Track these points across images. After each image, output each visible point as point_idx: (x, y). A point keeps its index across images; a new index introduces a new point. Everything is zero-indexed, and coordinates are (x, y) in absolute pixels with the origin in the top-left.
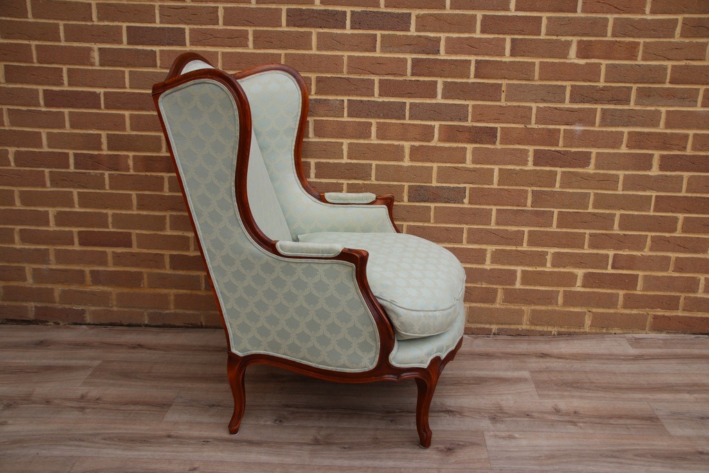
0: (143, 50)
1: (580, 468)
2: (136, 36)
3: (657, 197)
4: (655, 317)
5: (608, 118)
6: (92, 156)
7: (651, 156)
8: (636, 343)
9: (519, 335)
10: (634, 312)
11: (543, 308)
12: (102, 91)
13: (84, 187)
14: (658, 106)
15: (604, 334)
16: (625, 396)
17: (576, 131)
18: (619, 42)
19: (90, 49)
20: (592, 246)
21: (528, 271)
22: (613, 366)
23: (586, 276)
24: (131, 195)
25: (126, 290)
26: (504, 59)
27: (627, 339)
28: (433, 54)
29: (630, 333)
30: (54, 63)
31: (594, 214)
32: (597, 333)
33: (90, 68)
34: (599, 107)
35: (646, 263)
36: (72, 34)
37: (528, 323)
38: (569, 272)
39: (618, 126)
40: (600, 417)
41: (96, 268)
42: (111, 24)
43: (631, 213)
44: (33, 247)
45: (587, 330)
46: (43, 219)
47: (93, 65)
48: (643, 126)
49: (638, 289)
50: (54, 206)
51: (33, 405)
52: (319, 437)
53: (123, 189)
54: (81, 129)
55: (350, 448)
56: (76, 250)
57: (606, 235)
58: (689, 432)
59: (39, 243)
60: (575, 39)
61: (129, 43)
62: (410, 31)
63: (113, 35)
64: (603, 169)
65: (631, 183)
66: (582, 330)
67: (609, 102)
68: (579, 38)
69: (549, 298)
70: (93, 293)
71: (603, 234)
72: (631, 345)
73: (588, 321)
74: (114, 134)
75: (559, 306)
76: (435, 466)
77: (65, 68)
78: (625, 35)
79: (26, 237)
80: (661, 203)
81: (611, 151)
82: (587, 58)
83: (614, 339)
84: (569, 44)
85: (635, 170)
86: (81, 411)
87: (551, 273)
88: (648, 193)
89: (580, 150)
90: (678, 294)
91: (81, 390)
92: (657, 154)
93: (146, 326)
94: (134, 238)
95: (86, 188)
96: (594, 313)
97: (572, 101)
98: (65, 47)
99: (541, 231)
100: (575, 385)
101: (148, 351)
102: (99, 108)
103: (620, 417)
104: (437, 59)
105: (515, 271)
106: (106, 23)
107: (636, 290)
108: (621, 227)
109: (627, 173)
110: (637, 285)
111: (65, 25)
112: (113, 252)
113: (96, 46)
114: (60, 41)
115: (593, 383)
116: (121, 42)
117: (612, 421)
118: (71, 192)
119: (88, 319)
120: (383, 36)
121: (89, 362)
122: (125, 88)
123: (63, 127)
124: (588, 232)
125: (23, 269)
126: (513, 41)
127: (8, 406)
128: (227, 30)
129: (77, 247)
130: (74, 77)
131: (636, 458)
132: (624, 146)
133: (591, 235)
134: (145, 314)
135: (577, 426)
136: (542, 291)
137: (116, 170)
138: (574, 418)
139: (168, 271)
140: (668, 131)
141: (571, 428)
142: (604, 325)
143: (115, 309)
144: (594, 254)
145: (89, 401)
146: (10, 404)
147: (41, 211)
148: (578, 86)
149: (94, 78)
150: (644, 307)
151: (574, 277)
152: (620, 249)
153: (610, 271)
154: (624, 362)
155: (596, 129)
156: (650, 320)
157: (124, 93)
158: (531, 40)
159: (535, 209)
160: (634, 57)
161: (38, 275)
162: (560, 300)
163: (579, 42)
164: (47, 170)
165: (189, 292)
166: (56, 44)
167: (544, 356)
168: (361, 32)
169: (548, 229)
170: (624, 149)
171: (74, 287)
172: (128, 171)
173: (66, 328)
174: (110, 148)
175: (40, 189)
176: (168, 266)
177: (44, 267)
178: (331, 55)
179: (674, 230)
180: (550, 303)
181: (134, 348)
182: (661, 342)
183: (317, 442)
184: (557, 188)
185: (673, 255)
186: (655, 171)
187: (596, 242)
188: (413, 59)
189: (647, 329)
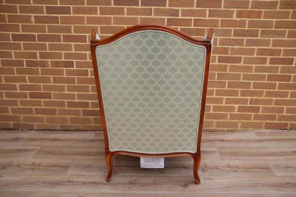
0: (53, 16)
1: (240, 192)
2: (50, 10)
3: (268, 75)
4: (266, 123)
5: (249, 43)
6: (33, 61)
7: (266, 58)
8: (259, 134)
9: (212, 131)
10: (258, 121)
11: (222, 120)
12: (36, 34)
13: (30, 74)
14: (269, 37)
15: (246, 130)
16: (256, 158)
17: (236, 48)
18: (254, 11)
19: (31, 16)
20: (242, 95)
21: (215, 106)
22: (250, 145)
23: (239, 107)
24: (50, 77)
25: (50, 116)
26: (206, 18)
27: (255, 133)
28: (176, 16)
29: (256, 130)
30: (15, 22)
31: (243, 82)
32: (243, 130)
33: (31, 24)
34: (245, 38)
35: (264, 102)
36: (23, 10)
37: (215, 126)
38: (232, 106)
39: (253, 46)
40: (246, 168)
41: (37, 107)
42: (39, 5)
43: (258, 82)
44: (11, 99)
45: (239, 129)
46: (14, 88)
47: (32, 23)
48: (263, 46)
49: (260, 112)
50: (18, 82)
51: (13, 168)
52: (131, 181)
53: (47, 75)
54: (28, 50)
55: (145, 186)
56: (29, 100)
57: (247, 91)
58: (282, 174)
59: (13, 98)
60: (236, 10)
61: (47, 13)
62: (166, 7)
63: (40, 10)
64: (247, 64)
65: (258, 69)
66: (237, 129)
67: (249, 36)
68: (237, 9)
69: (224, 117)
70: (37, 118)
71: (246, 90)
72: (257, 135)
73: (239, 126)
74: (42, 52)
75: (228, 120)
76: (180, 193)
77: (20, 25)
78: (256, 8)
79: (8, 95)
80: (270, 78)
81: (250, 56)
82: (241, 18)
83: (250, 132)
84: (233, 12)
85: (260, 64)
86: (33, 170)
87: (225, 107)
88: (264, 74)
89: (237, 56)
90: (275, 114)
91: (32, 160)
92: (269, 57)
93: (59, 130)
94: (52, 95)
95: (32, 74)
96: (242, 122)
97: (234, 36)
98: (20, 15)
99: (221, 90)
100: (235, 154)
101: (60, 142)
102: (35, 41)
103: (255, 168)
104: (178, 19)
105: (210, 106)
106: (37, 5)
107: (259, 113)
108: (254, 88)
109: (256, 65)
110: (259, 111)
111: (19, 6)
112: (44, 101)
113: (33, 15)
114: (17, 13)
115: (242, 153)
116: (43, 13)
117: (251, 170)
118: (26, 76)
119: (35, 128)
120: (155, 9)
121: (35, 147)
122: (46, 32)
123: (21, 49)
124: (240, 89)
125: (7, 108)
126: (210, 10)
127: (3, 168)
128: (88, 7)
129: (29, 99)
130: (24, 28)
131: (262, 187)
132: (255, 54)
133: (241, 91)
134: (58, 125)
135: (237, 172)
136: (221, 114)
137: (43, 67)
138: (236, 169)
139: (67, 108)
140: (273, 48)
141: (235, 174)
142: (246, 127)
143: (46, 124)
144: (242, 99)
145: (35, 165)
146: (3, 167)
147: (13, 85)
148: (237, 29)
149: (33, 29)
150: (262, 120)
151: (234, 108)
152: (253, 97)
153: (249, 105)
154: (254, 143)
155: (244, 47)
156: (264, 124)
157: (45, 35)
158: (217, 10)
159: (219, 80)
160: (260, 17)
161: (13, 111)
162: (228, 117)
163: (237, 11)
164: (15, 68)
165: (76, 116)
166: (16, 14)
167: (222, 141)
168: (145, 7)
169: (224, 89)
170: (255, 56)
171: (28, 115)
172: (49, 67)
173: (26, 132)
174: (40, 58)
175: (12, 75)
176: (67, 106)
177: (16, 107)
178: (133, 17)
179: (275, 88)
180: (225, 119)
181: (54, 140)
182: (268, 133)
183: (130, 183)
184: (228, 72)
185: (274, 99)
186: (268, 65)
187: (243, 94)
188: (167, 19)
189: (263, 128)
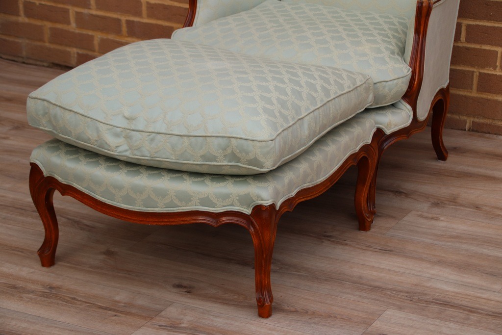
41: (132, 18)
125: (67, 11)
161: (80, 20)
177: (85, 11)
